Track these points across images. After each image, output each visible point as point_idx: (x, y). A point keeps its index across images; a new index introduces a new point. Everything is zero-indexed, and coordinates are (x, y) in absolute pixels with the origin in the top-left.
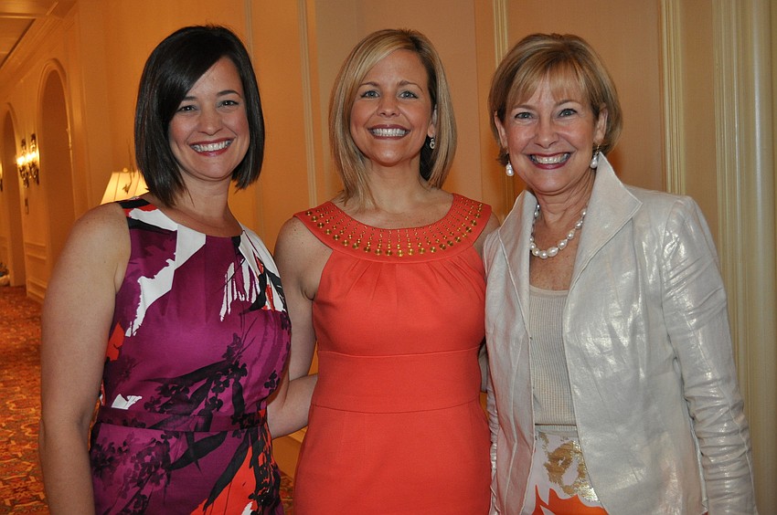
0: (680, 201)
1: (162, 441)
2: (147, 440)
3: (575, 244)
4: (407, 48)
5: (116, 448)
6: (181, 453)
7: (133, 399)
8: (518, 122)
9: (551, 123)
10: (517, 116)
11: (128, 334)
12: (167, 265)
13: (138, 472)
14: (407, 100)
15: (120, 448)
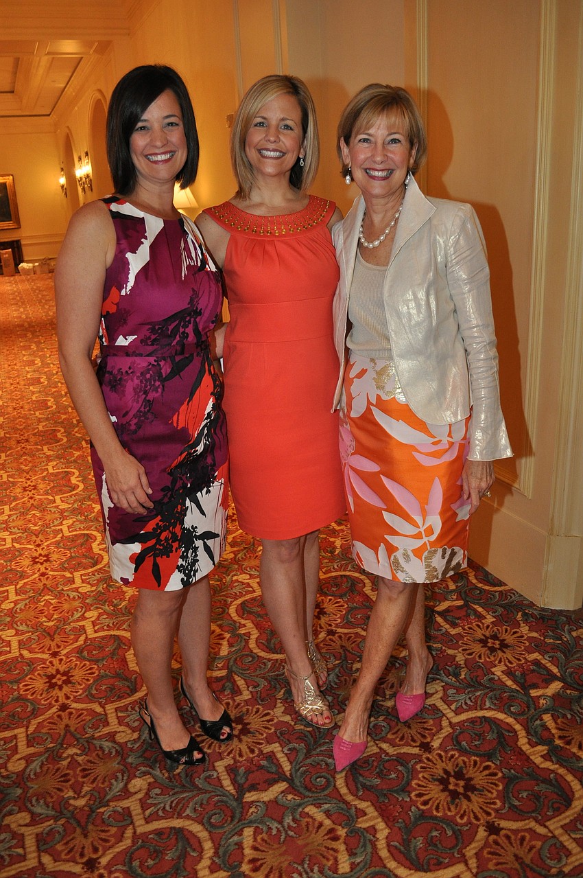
0: (462, 207)
1: (156, 364)
2: (146, 364)
3: (391, 238)
4: (289, 92)
5: (124, 372)
6: (169, 371)
7: (131, 338)
8: (360, 144)
9: (383, 147)
10: (360, 141)
11: (123, 293)
12: (143, 243)
13: (143, 385)
14: (286, 131)
15: (127, 371)
